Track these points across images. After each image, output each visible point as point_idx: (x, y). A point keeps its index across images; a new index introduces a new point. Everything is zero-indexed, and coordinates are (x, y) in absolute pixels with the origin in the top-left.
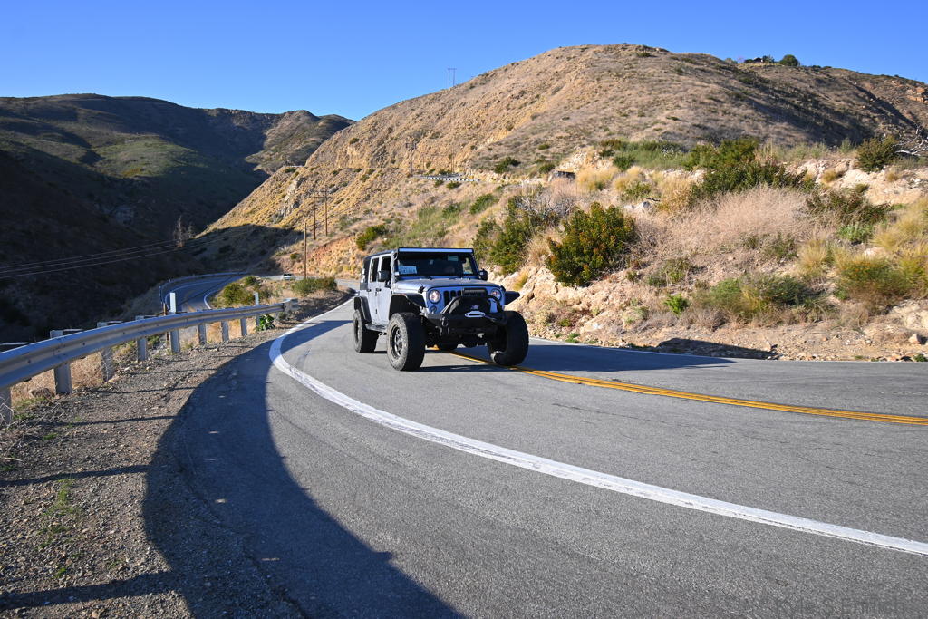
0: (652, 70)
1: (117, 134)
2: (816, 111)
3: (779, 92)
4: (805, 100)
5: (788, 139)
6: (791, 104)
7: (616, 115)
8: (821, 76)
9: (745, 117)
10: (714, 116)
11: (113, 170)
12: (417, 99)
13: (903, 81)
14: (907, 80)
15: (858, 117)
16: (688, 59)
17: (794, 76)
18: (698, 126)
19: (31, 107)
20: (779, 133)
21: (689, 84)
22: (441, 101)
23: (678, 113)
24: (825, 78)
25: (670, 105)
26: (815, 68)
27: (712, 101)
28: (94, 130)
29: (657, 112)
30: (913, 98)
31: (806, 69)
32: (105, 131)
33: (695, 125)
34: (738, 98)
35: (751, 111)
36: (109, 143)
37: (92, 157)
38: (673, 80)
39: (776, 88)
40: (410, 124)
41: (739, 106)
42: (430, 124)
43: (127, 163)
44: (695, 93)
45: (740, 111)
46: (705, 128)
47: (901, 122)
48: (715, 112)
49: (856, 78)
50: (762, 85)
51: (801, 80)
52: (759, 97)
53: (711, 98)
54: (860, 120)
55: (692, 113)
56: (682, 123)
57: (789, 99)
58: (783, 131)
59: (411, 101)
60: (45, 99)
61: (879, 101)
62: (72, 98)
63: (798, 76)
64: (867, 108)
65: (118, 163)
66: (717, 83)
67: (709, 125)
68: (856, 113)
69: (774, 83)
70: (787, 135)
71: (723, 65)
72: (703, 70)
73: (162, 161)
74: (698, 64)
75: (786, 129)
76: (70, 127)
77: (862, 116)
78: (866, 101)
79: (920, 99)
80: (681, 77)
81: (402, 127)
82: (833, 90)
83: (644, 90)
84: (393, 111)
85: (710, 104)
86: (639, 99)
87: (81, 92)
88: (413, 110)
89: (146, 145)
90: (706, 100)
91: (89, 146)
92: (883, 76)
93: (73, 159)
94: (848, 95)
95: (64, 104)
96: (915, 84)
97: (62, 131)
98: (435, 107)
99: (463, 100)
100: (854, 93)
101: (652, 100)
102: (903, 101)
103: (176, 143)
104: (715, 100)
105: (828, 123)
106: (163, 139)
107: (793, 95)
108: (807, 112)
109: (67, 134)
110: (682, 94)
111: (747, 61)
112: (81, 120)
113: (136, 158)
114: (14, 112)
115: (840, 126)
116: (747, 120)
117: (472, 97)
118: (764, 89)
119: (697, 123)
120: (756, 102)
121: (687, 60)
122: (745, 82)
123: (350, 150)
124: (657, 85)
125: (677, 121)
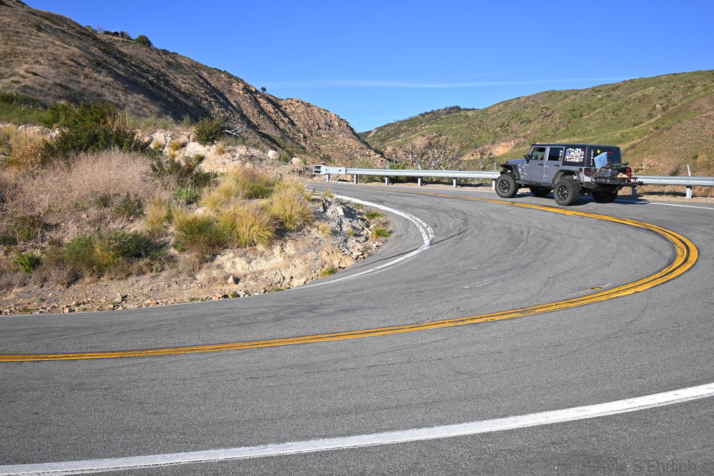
0: (8, 20)
2: (166, 88)
3: (136, 66)
4: (157, 77)
5: (145, 109)
6: (147, 79)
8: (170, 60)
9: (106, 84)
10: (75, 78)
13: (230, 76)
14: (232, 76)
15: (199, 99)
16: (48, 17)
17: (148, 55)
18: (60, 85)
20: (136, 103)
21: (48, 42)
23: (37, 68)
24: (174, 62)
25: (29, 59)
26: (165, 52)
27: (73, 63)
29: (14, 64)
30: (237, 91)
31: (158, 51)
33: (56, 84)
34: (99, 65)
35: (111, 79)
38: (32, 35)
39: (133, 63)
41: (100, 72)
44: (56, 52)
45: (101, 77)
46: (67, 88)
47: (230, 108)
48: (77, 75)
49: (196, 66)
50: (121, 57)
51: (154, 60)
52: (119, 68)
53: (72, 60)
54: (201, 102)
55: (53, 71)
56: (43, 80)
57: (145, 74)
58: (140, 102)
61: (214, 89)
63: (151, 56)
64: (205, 92)
66: (78, 47)
67: (70, 85)
68: (198, 96)
69: (131, 58)
70: (144, 106)
71: (83, 31)
72: (63, 32)
74: (59, 25)
75: (142, 100)
77: (202, 98)
78: (205, 87)
79: (241, 92)
80: (39, 33)
82: (180, 73)
85: (71, 66)
90: (67, 62)
92: (216, 69)
94: (192, 80)
96: (238, 80)
100: (196, 79)
101: (8, 51)
102: (230, 91)
104: (76, 62)
105: (176, 100)
107: (148, 72)
108: (160, 88)
110: (41, 50)
111: (107, 33)
115: (185, 104)
116: (107, 86)
118: (123, 62)
119: (58, 82)
120: (115, 72)
121: (46, 18)
122: (104, 51)
124: (14, 36)
125: (37, 77)
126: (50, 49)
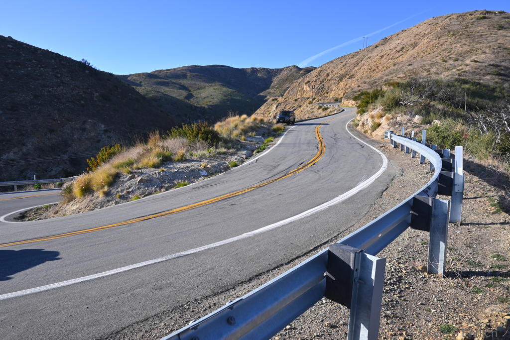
0: (481, 28)
1: (203, 84)
7: (440, 61)
11: (197, 102)
12: (345, 56)
18: (493, 65)
19: (168, 74)
21: (502, 36)
22: (358, 57)
25: (480, 52)
28: (193, 82)
29: (466, 58)
32: (198, 83)
33: (490, 65)
36: (198, 89)
37: (190, 96)
38: (491, 34)
40: (339, 71)
42: (350, 70)
43: (204, 98)
44: (503, 42)
46: (498, 66)
55: (493, 56)
56: (480, 64)
59: (341, 58)
60: (174, 69)
62: (185, 68)
65: (201, 99)
73: (220, 97)
76: (183, 82)
81: (334, 73)
83: (466, 43)
84: (331, 65)
86: (461, 49)
87: (190, 65)
88: (342, 63)
89: (214, 89)
91: (190, 91)
93: (181, 98)
95: (182, 71)
97: (179, 84)
98: (354, 60)
99: (369, 55)
101: (468, 50)
103: (228, 87)
106: (223, 85)
109: (181, 85)
112: (188, 78)
113: (209, 96)
114: (162, 77)
117: (375, 53)
119: (492, 63)
123: (306, 87)
124: (477, 38)
125: (477, 63)
126: (499, 42)
